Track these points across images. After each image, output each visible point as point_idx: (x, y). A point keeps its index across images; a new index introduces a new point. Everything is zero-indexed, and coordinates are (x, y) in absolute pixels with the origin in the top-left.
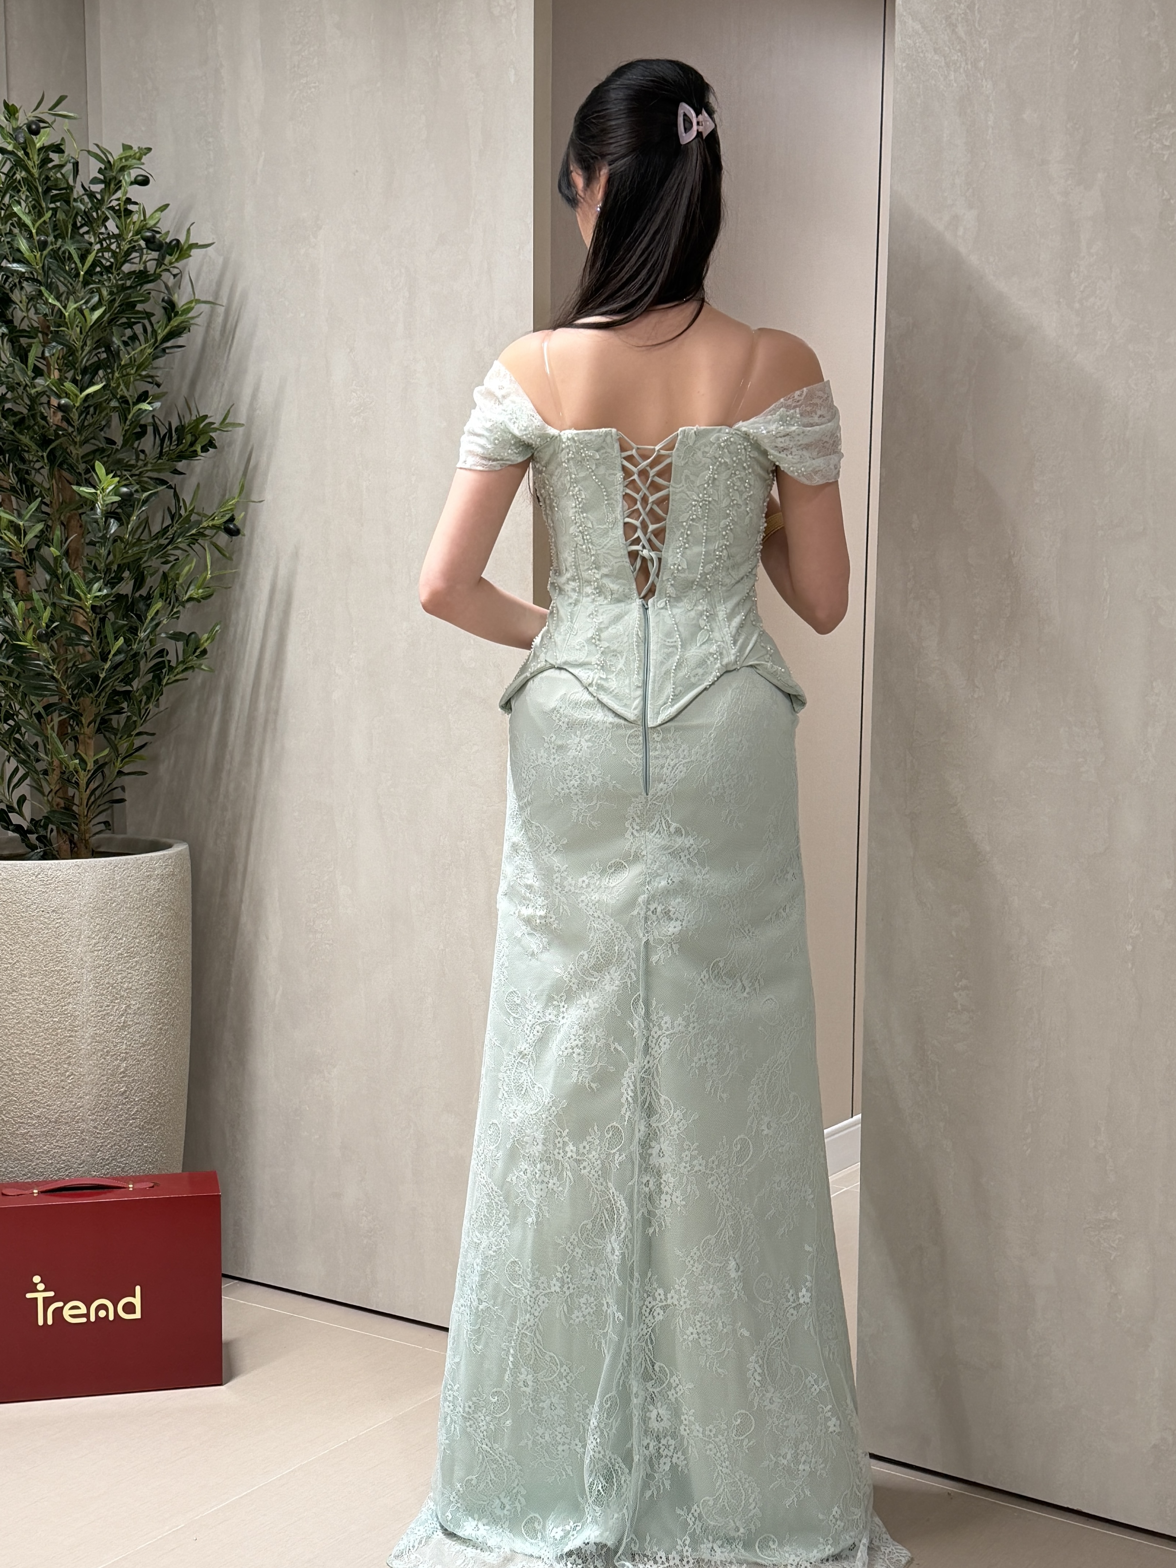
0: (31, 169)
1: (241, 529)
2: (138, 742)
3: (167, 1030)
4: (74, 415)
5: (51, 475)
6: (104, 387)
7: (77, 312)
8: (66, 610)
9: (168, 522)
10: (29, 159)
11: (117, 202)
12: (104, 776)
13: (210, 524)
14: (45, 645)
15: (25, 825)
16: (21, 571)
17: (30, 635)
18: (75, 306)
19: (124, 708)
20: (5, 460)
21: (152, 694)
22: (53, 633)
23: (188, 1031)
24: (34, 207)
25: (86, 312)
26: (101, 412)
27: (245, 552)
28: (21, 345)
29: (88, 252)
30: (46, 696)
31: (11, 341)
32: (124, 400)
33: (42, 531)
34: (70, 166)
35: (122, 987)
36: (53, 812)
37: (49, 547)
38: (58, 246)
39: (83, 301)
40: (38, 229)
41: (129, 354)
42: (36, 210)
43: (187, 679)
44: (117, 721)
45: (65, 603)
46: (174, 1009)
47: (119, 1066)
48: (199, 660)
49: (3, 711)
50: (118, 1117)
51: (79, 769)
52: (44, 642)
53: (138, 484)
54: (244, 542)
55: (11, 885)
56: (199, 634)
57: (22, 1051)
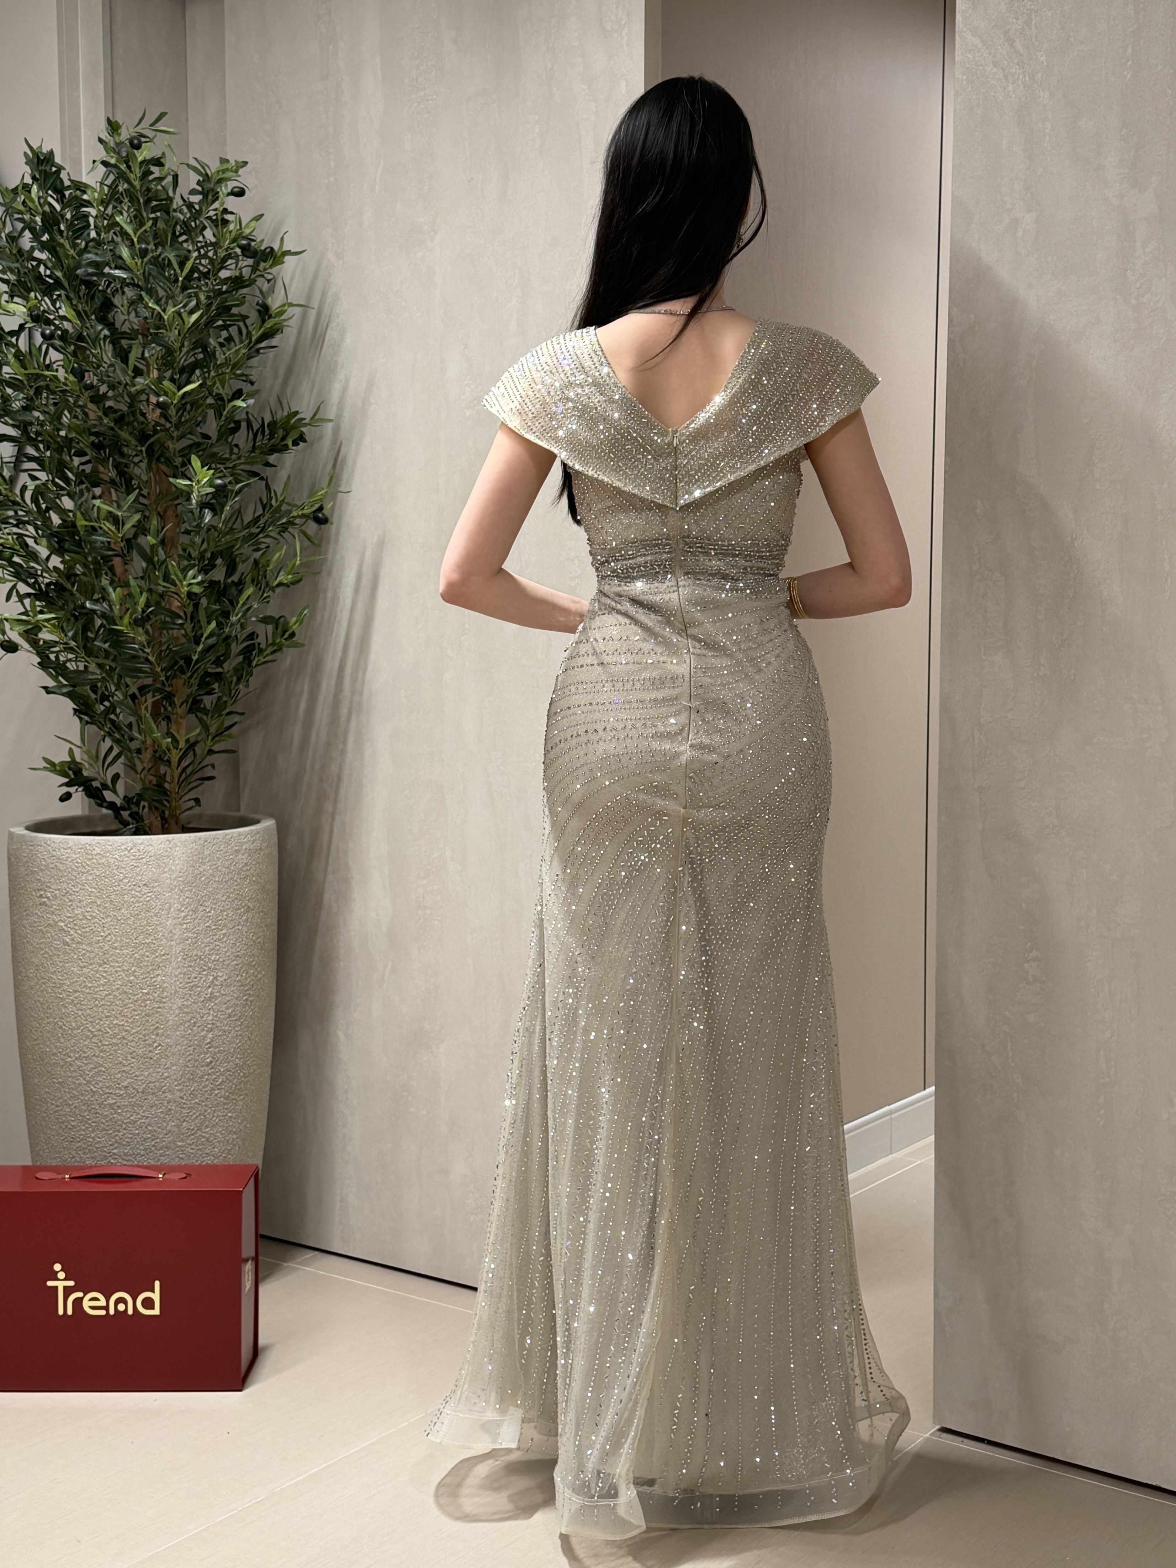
0: (133, 181)
1: (331, 520)
2: (228, 721)
3: (252, 1001)
4: (172, 412)
5: (149, 468)
6: (200, 385)
7: (176, 315)
8: (162, 596)
9: (260, 511)
10: (131, 171)
11: (214, 213)
12: (195, 755)
13: (300, 513)
14: (140, 629)
15: (118, 802)
16: (119, 559)
17: (126, 620)
18: (174, 309)
19: (214, 689)
20: (105, 453)
21: (242, 676)
22: (149, 617)
23: (273, 1003)
24: (135, 217)
25: (185, 315)
26: (197, 408)
27: (333, 538)
28: (122, 346)
29: (187, 258)
30: (140, 677)
31: (113, 342)
32: (219, 398)
33: (139, 521)
34: (170, 179)
35: (209, 959)
36: (145, 789)
37: (146, 536)
38: (158, 253)
39: (181, 306)
40: (139, 238)
41: (224, 354)
42: (138, 220)
43: (275, 661)
44: (208, 701)
45: (161, 589)
46: (259, 980)
47: (205, 1037)
48: (287, 643)
49: (99, 693)
50: (204, 1087)
51: (172, 747)
52: (139, 626)
53: (231, 475)
54: (332, 528)
55: (104, 860)
56: (288, 617)
57: (111, 1022)
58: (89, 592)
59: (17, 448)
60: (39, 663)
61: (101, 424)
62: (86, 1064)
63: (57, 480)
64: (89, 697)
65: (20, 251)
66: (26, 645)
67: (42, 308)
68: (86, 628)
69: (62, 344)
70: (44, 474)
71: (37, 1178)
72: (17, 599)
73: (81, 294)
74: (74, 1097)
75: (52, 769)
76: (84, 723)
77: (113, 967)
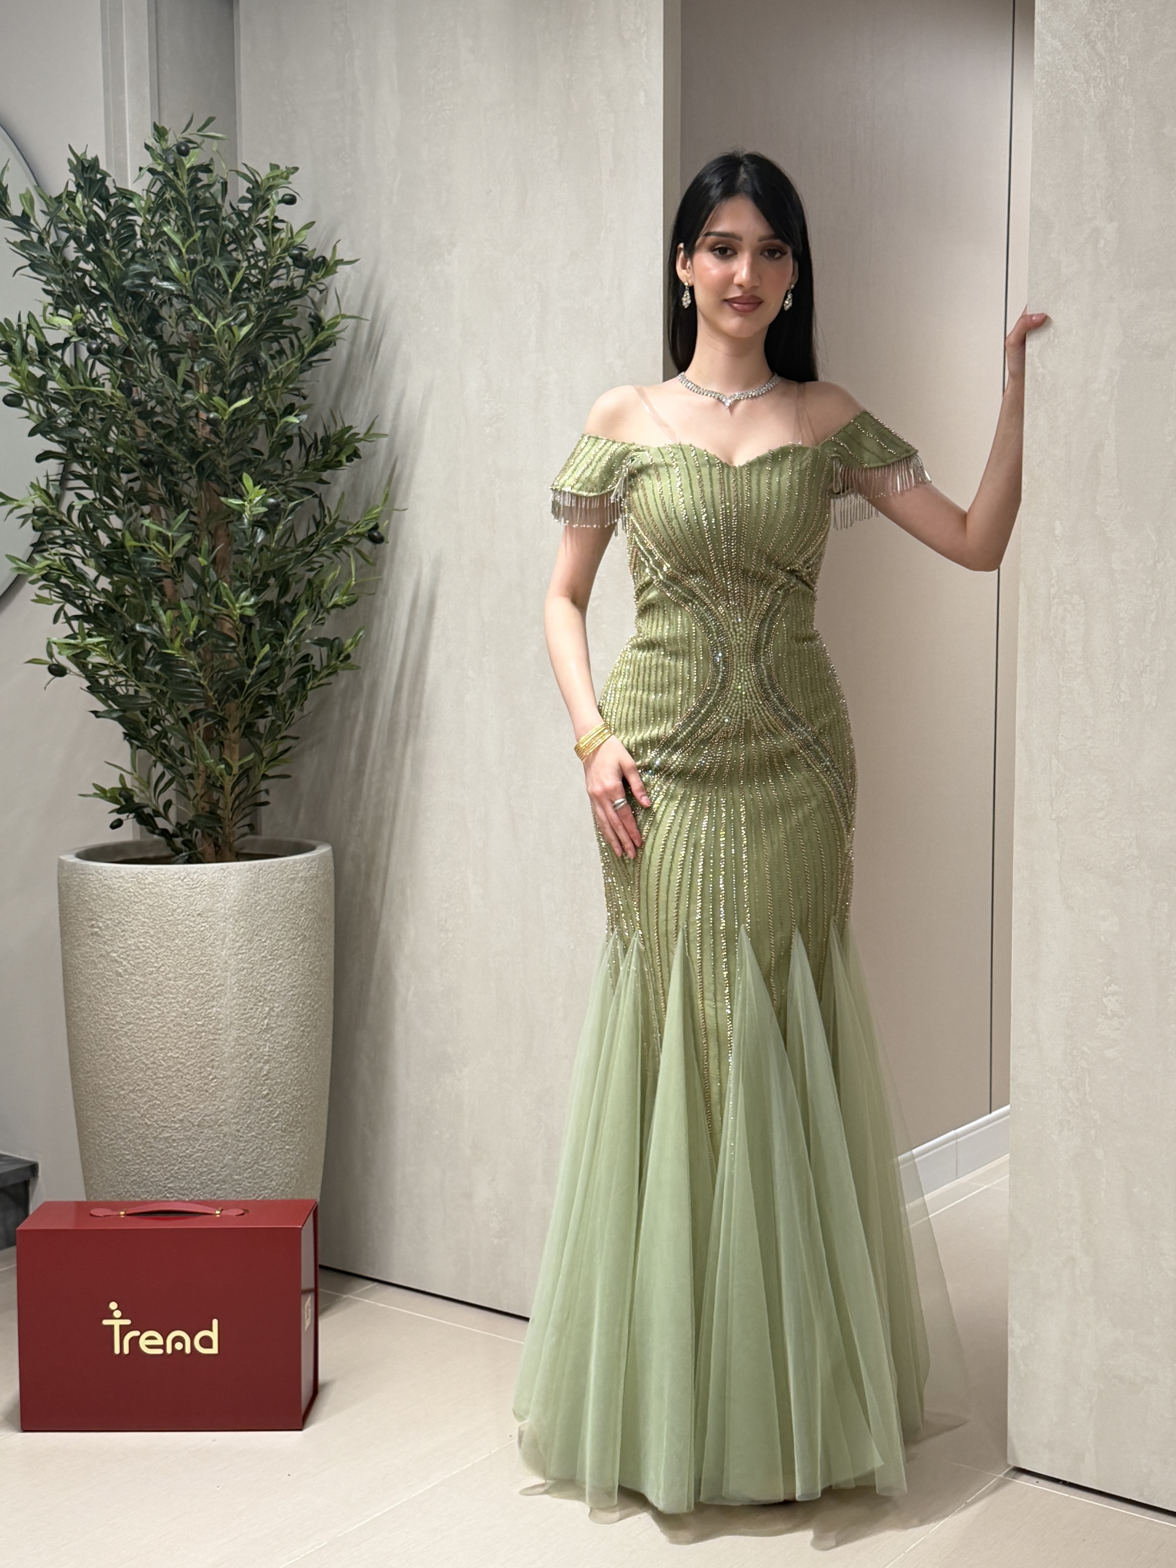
0: (180, 189)
1: (385, 536)
2: (282, 746)
3: (309, 1032)
4: (223, 428)
5: (200, 487)
6: (251, 401)
7: (226, 328)
8: (214, 618)
9: (313, 530)
10: (178, 179)
11: (265, 221)
12: (249, 781)
13: (355, 532)
14: (192, 653)
15: (171, 828)
16: (169, 580)
17: (178, 643)
18: (224, 323)
19: (267, 712)
20: (154, 471)
21: (296, 699)
22: (200, 641)
23: (330, 1033)
24: (183, 225)
25: (235, 329)
26: (248, 425)
27: (388, 557)
28: (170, 360)
29: (236, 269)
30: (192, 702)
31: (161, 356)
32: (271, 413)
33: (190, 542)
34: (218, 187)
35: (265, 990)
36: (198, 816)
37: (197, 556)
38: (207, 264)
39: (231, 318)
40: (188, 248)
41: (276, 368)
42: (186, 228)
43: (330, 684)
44: (262, 725)
45: (213, 611)
46: (316, 1011)
47: (261, 1069)
48: (342, 665)
49: (150, 717)
50: (261, 1120)
51: (225, 773)
52: (190, 650)
53: (284, 493)
54: (387, 547)
55: (157, 889)
56: (343, 639)
57: (166, 1054)
58: (138, 614)
59: (62, 466)
60: (88, 687)
61: (149, 441)
62: (141, 1098)
63: (105, 498)
64: (139, 722)
65: (65, 262)
66: (75, 669)
67: (88, 322)
68: (136, 651)
69: (109, 358)
70: (92, 492)
71: (92, 1215)
72: (64, 620)
73: (128, 306)
74: (128, 1130)
75: (102, 795)
76: (134, 747)
77: (167, 998)
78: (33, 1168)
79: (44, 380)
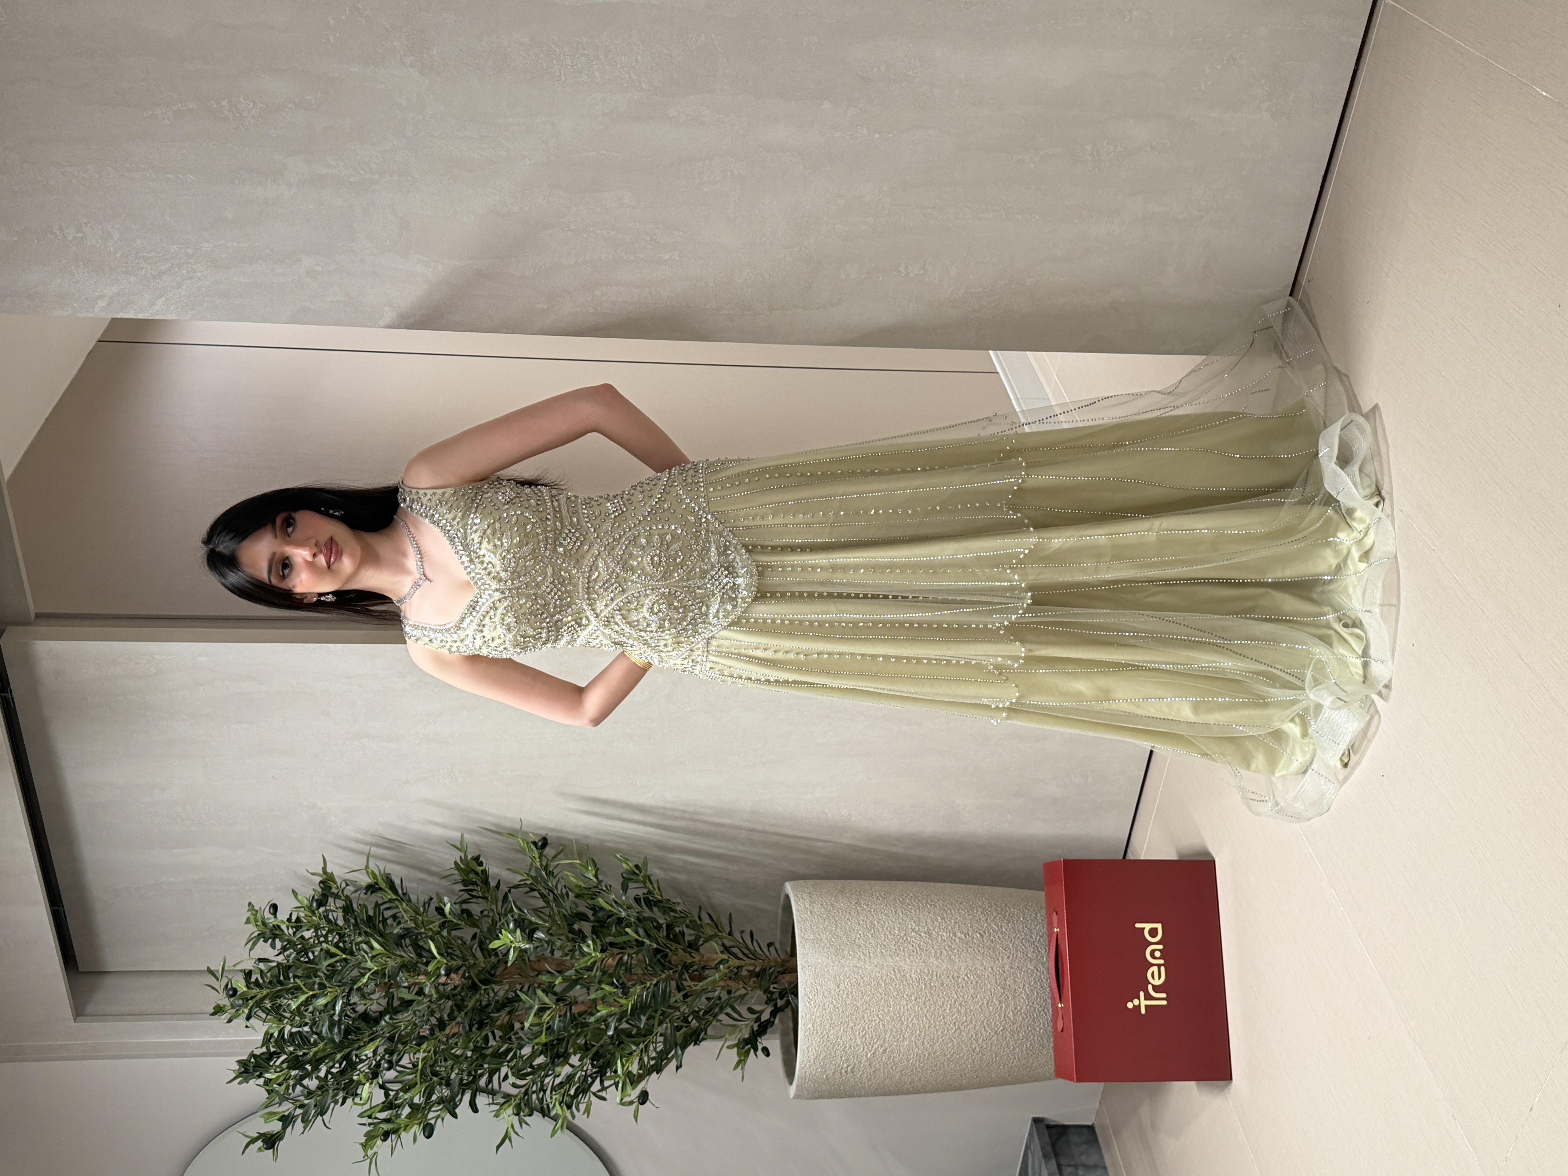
0: (263, 995)
1: (544, 836)
2: (706, 920)
3: (931, 901)
4: (454, 963)
5: (500, 983)
6: (432, 941)
7: (373, 960)
8: (604, 973)
9: (536, 894)
10: (255, 997)
11: (290, 929)
12: (733, 946)
13: (538, 860)
14: (631, 990)
15: (770, 1009)
16: (573, 1008)
17: (623, 1001)
18: (369, 962)
19: (680, 931)
20: (486, 1019)
21: (669, 908)
22: (622, 983)
23: (932, 884)
24: (292, 994)
25: (374, 953)
26: (452, 944)
27: (559, 834)
28: (399, 1005)
29: (328, 952)
30: (670, 990)
31: (396, 1012)
32: (443, 926)
33: (543, 991)
34: (262, 966)
35: (898, 935)
36: (760, 987)
37: (555, 985)
38: (323, 975)
39: (366, 956)
40: (310, 990)
41: (407, 921)
42: (295, 992)
44: (689, 936)
45: (599, 973)
46: (915, 895)
47: (959, 938)
48: (643, 871)
49: (682, 1024)
50: (1000, 939)
51: (727, 965)
52: (629, 991)
53: (506, 915)
54: (550, 835)
55: (818, 1020)
56: (622, 871)
57: (948, 1014)
58: (599, 1033)
59: (481, 1093)
60: (657, 1073)
61: (462, 1022)
62: (982, 1035)
63: (508, 1058)
65: (319, 1088)
66: (642, 1084)
67: (367, 1070)
68: (630, 1035)
69: (396, 1054)
70: (502, 1068)
71: (1063, 1033)
72: (604, 1092)
73: (355, 1038)
74: (1007, 1044)
75: (743, 1063)
76: (706, 1037)
77: (904, 1013)
78: (1036, 1121)
79: (412, 1105)
